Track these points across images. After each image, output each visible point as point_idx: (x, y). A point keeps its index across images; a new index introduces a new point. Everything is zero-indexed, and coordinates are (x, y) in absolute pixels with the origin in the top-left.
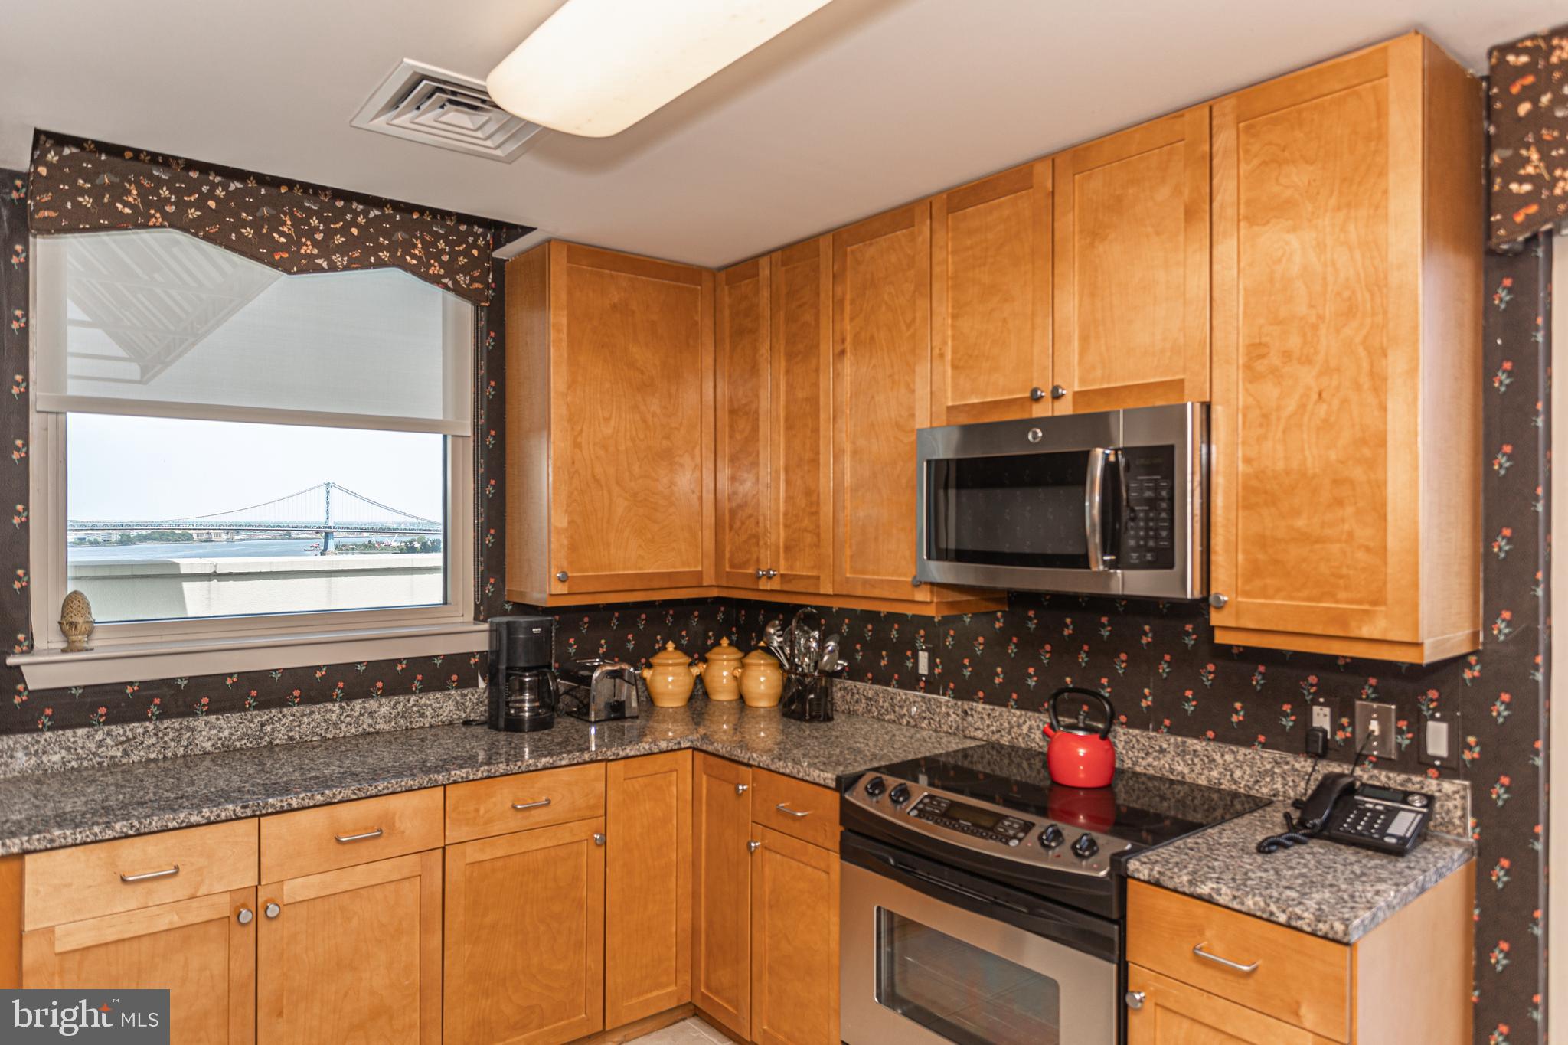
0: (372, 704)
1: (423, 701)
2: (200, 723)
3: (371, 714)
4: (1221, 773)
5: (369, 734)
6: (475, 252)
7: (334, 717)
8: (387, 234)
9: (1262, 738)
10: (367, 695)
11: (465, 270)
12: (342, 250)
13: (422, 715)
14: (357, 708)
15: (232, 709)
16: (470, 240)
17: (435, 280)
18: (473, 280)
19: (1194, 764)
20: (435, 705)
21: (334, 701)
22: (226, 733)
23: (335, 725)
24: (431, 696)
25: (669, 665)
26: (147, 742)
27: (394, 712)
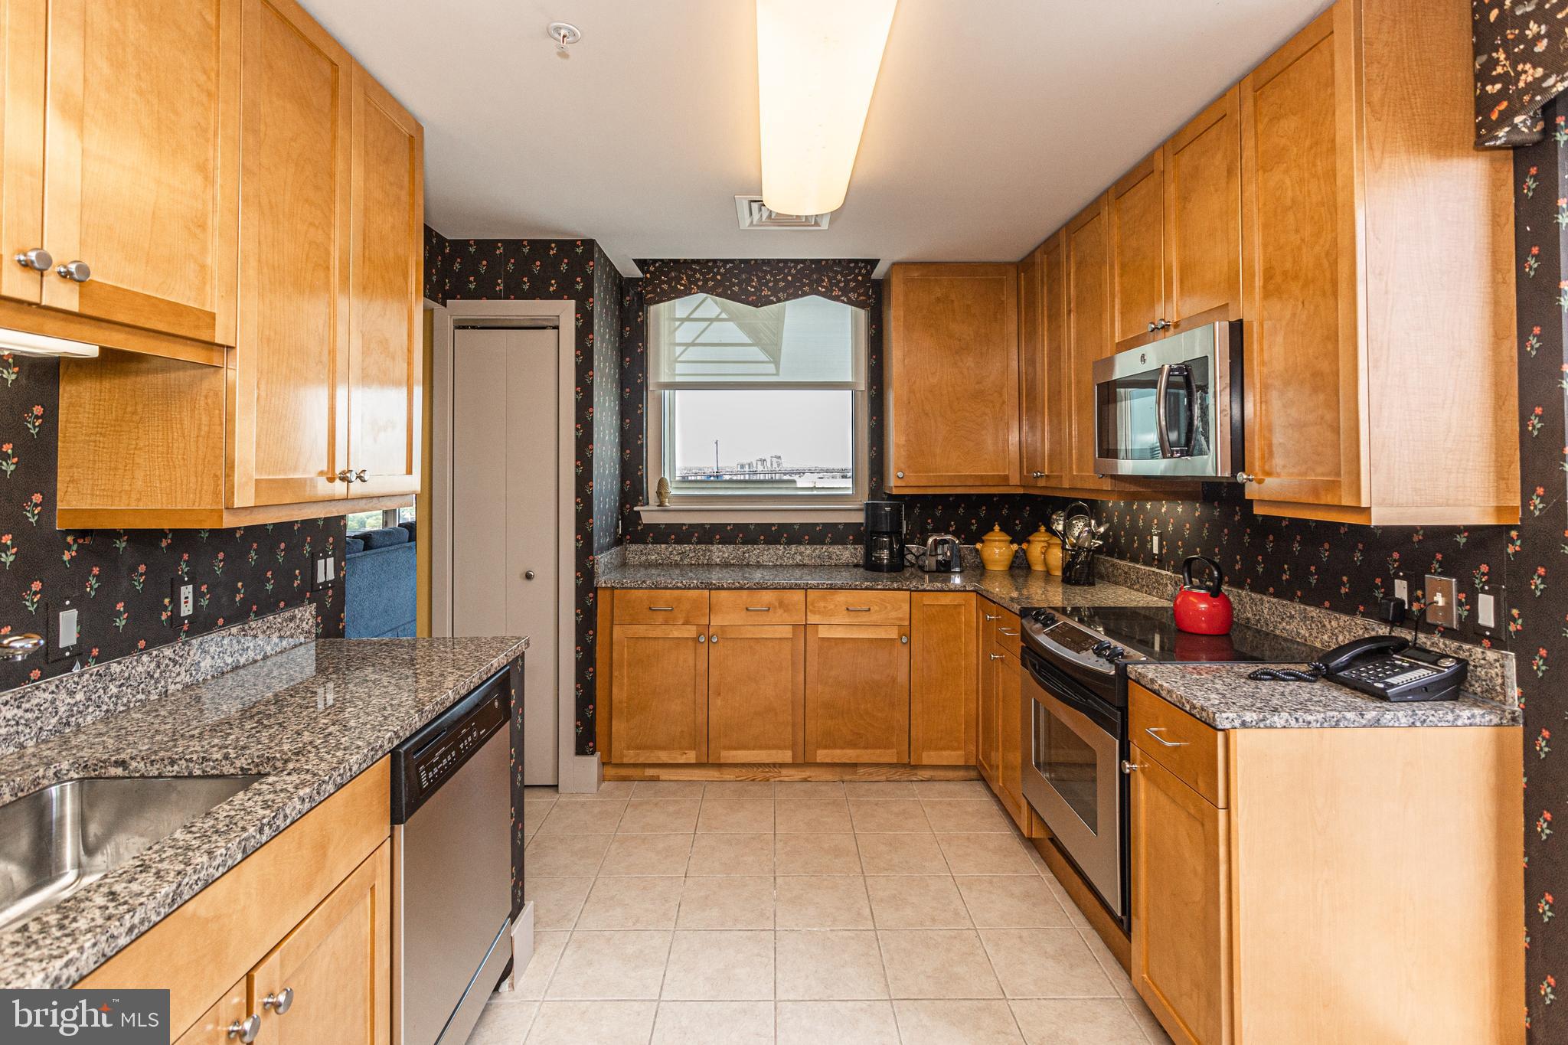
0: (802, 548)
1: (831, 550)
2: (714, 548)
3: (801, 554)
4: (1329, 637)
5: (800, 565)
6: (860, 278)
7: (781, 553)
8: (808, 277)
9: (1361, 608)
10: (800, 543)
11: (854, 290)
12: (783, 290)
13: (830, 558)
14: (793, 550)
15: (730, 543)
16: (857, 271)
17: (836, 298)
18: (859, 295)
19: (1312, 629)
20: (838, 553)
21: (781, 544)
22: (726, 555)
23: (781, 558)
24: (836, 547)
25: (996, 541)
26: (691, 555)
27: (814, 554)
